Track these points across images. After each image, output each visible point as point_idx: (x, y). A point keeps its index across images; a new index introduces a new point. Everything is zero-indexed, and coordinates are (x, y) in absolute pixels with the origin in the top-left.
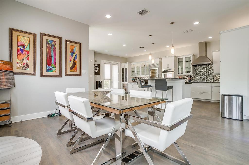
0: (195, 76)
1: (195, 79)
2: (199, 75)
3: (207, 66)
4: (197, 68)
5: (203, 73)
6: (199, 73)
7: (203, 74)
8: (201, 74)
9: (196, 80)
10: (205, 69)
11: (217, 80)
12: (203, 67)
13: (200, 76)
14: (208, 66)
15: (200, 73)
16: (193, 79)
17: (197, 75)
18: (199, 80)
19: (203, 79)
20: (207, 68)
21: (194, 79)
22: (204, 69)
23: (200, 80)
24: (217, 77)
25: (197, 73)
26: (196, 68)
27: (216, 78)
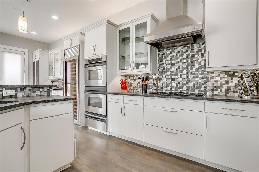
0: (160, 77)
1: (160, 85)
2: (169, 73)
3: (189, 47)
4: (164, 54)
5: (179, 68)
6: (169, 67)
7: (178, 70)
8: (172, 72)
9: (162, 88)
10: (184, 57)
11: (217, 88)
12: (179, 52)
13: (171, 75)
14: (191, 47)
15: (171, 68)
16: (155, 83)
17: (165, 72)
18: (169, 88)
19: (179, 83)
20: (189, 52)
21: (157, 84)
22: (180, 56)
23: (172, 87)
24: (218, 79)
25: (164, 69)
26: (160, 56)
27: (212, 81)
